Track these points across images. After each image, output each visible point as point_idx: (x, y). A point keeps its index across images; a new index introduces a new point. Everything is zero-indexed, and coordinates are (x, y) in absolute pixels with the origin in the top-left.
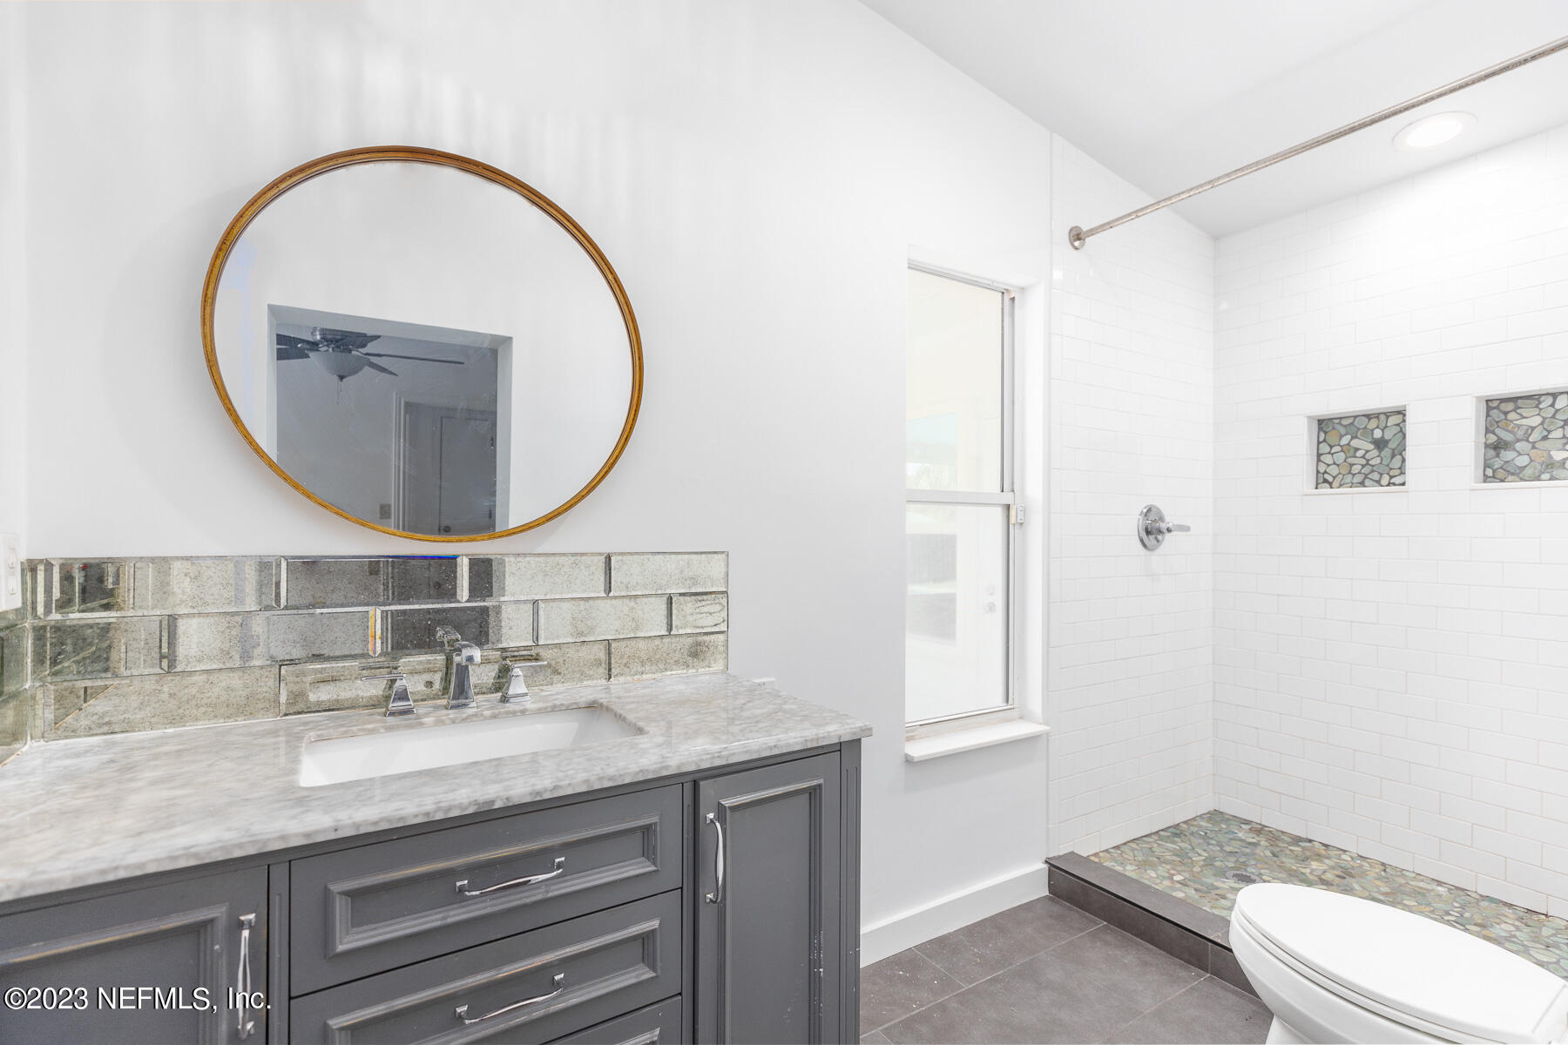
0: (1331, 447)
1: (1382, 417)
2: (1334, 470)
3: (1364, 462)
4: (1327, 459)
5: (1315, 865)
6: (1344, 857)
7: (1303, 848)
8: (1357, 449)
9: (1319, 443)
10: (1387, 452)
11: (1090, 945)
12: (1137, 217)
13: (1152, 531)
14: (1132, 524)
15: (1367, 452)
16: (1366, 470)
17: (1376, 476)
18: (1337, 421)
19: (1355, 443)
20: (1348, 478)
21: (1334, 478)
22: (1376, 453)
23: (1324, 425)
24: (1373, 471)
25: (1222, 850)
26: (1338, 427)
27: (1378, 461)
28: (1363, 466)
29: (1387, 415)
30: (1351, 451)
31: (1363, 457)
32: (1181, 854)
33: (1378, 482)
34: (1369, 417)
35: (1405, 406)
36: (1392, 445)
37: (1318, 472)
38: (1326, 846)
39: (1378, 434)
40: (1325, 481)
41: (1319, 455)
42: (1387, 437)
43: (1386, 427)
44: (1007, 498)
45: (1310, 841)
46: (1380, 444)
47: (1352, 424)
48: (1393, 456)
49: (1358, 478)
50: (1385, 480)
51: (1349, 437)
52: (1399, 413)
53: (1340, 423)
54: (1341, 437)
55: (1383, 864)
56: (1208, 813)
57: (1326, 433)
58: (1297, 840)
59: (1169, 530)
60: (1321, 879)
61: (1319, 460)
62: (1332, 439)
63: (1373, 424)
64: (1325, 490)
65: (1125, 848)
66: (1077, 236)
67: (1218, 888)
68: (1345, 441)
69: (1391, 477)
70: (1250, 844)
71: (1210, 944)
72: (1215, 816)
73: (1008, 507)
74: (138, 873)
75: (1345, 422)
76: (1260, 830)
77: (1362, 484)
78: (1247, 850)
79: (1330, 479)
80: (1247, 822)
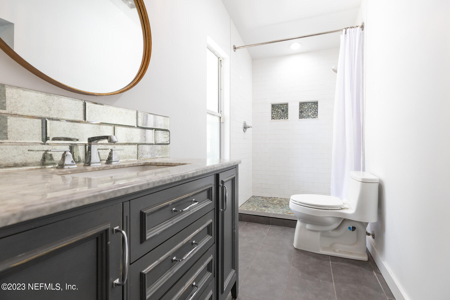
0: (274, 111)
1: (283, 105)
2: (275, 116)
3: (280, 114)
4: (274, 113)
5: (275, 201)
6: (278, 199)
7: (271, 199)
8: (279, 112)
9: (272, 110)
10: (284, 112)
11: (246, 227)
12: (250, 46)
13: (245, 128)
14: (242, 126)
15: (281, 112)
16: (280, 116)
17: (282, 117)
18: (275, 105)
19: (279, 110)
20: (277, 118)
21: (275, 118)
22: (282, 112)
23: (273, 106)
24: (282, 116)
25: (259, 203)
26: (275, 107)
27: (282, 114)
28: (280, 115)
29: (284, 104)
30: (278, 112)
31: (280, 113)
32: (252, 205)
33: (283, 119)
34: (281, 105)
35: (288, 103)
36: (285, 111)
37: (272, 116)
38: (275, 198)
39: (282, 108)
40: (273, 118)
41: (272, 113)
42: (284, 109)
43: (284, 107)
44: (220, 115)
45: (272, 197)
46: (283, 111)
47: (278, 106)
48: (285, 113)
49: (279, 118)
50: (284, 118)
51: (277, 109)
52: (286, 104)
53: (276, 106)
54: (276, 109)
55: (285, 199)
56: (252, 197)
57: (273, 108)
58: (270, 198)
59: (249, 127)
60: (277, 204)
61: (272, 114)
62: (274, 109)
63: (282, 106)
64: (273, 120)
65: (242, 206)
66: (235, 48)
67: (263, 209)
68: (277, 110)
69: (285, 118)
70: (262, 200)
71: (271, 218)
72: (253, 197)
73: (220, 118)
74: (81, 205)
75: (277, 106)
76: (263, 197)
77: (280, 119)
78: (263, 202)
79: (274, 118)
80: (260, 197)
